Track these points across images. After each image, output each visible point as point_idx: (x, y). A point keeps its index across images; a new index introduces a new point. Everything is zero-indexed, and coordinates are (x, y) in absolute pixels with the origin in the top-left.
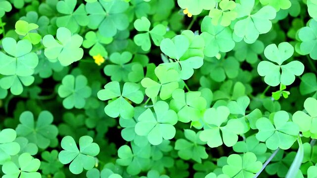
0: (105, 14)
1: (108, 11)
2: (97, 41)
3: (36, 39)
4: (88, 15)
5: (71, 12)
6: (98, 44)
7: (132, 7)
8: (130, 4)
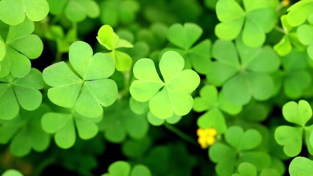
0: (239, 67)
1: (244, 65)
2: (216, 104)
3: (123, 63)
4: (213, 60)
5: (187, 47)
6: (216, 110)
7: (282, 73)
8: (281, 68)
